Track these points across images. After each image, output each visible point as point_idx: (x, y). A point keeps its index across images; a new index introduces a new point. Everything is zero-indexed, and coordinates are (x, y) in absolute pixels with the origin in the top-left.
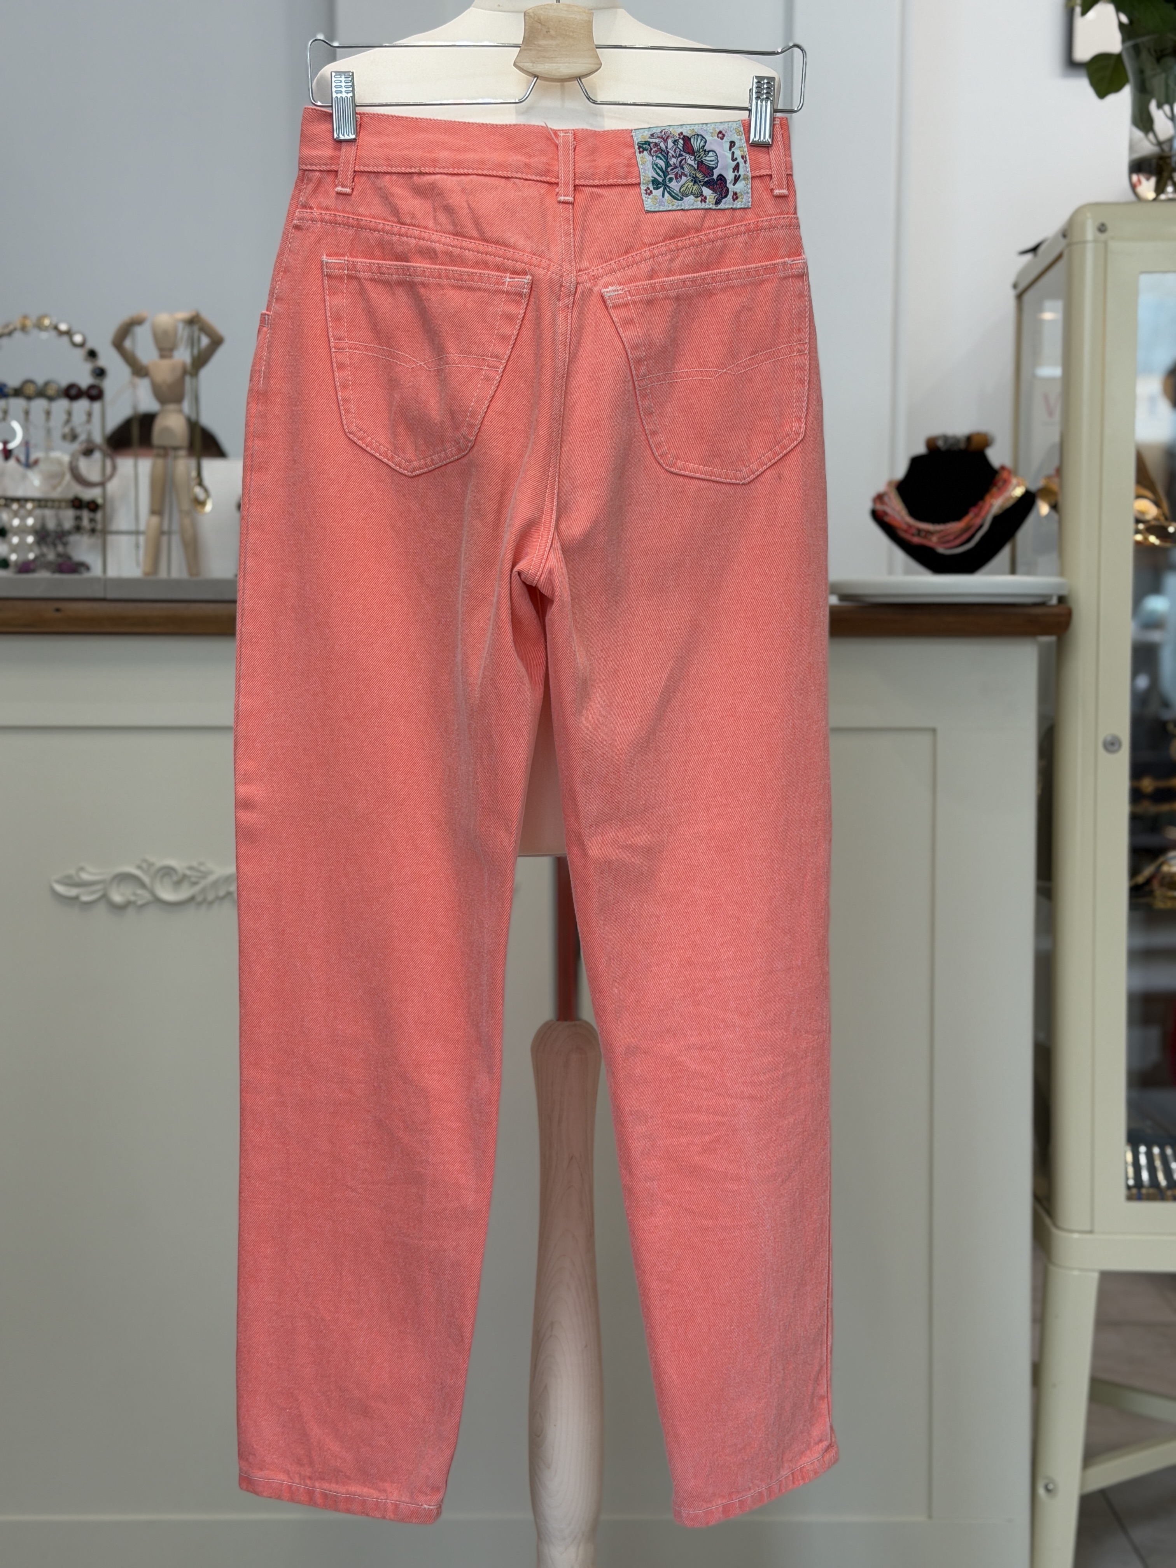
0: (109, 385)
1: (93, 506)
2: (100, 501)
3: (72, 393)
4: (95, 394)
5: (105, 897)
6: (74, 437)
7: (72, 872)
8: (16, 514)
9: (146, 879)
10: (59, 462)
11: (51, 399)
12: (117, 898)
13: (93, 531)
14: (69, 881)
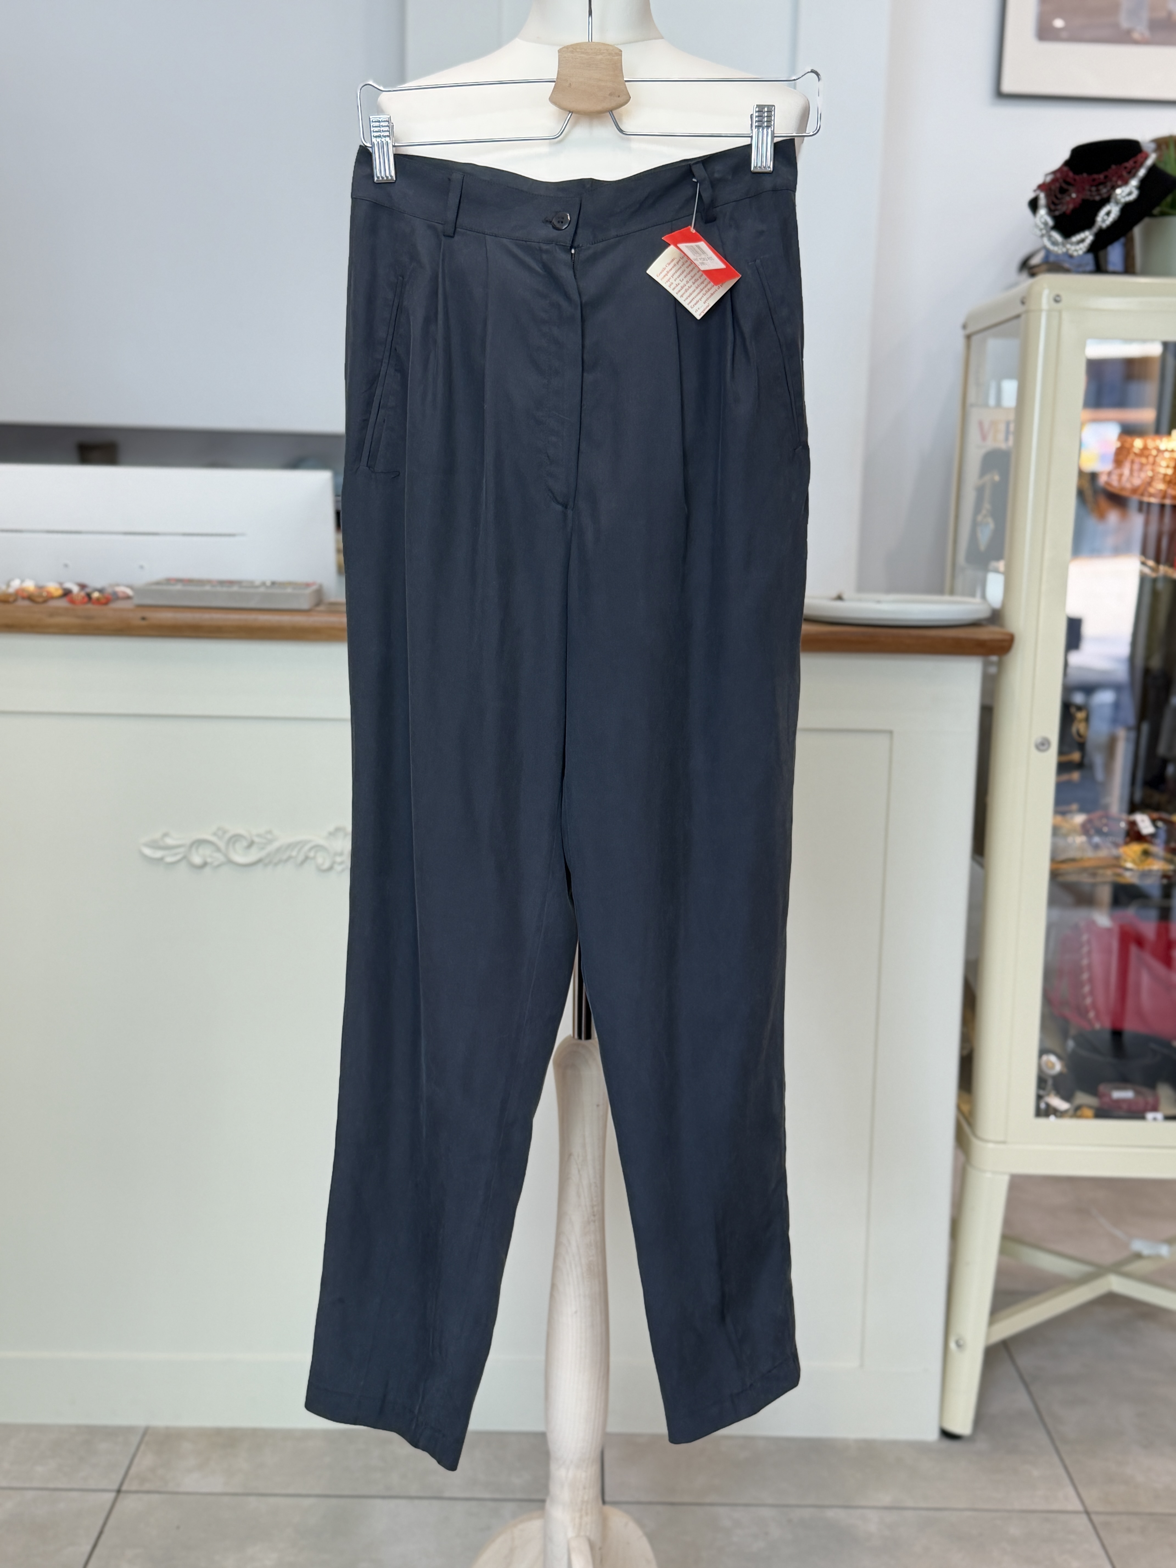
5: (185, 858)
7: (157, 837)
9: (222, 845)
12: (197, 860)
14: (154, 845)
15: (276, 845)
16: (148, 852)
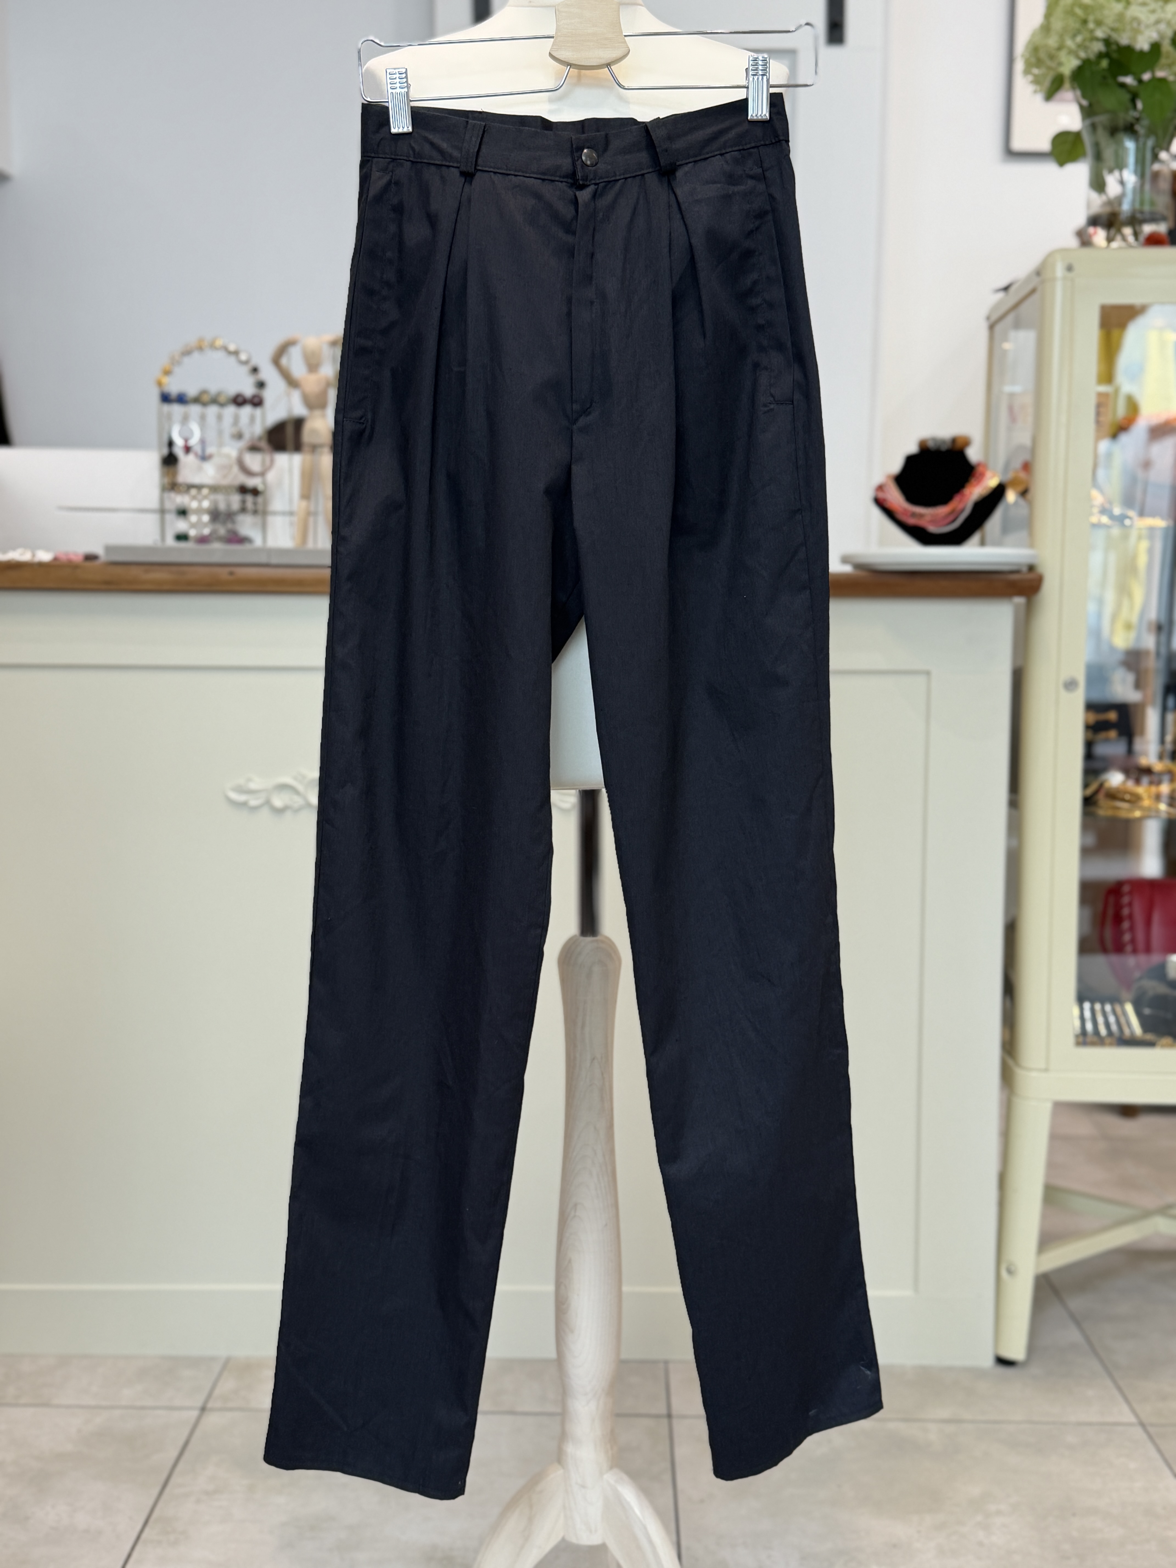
0: (268, 395)
1: (255, 492)
2: (260, 487)
3: (239, 401)
4: (257, 402)
5: (268, 803)
6: (239, 436)
7: (242, 782)
8: (194, 498)
9: (301, 788)
10: (228, 456)
11: (222, 405)
12: (278, 802)
13: (255, 512)
14: (240, 790)
16: (234, 796)
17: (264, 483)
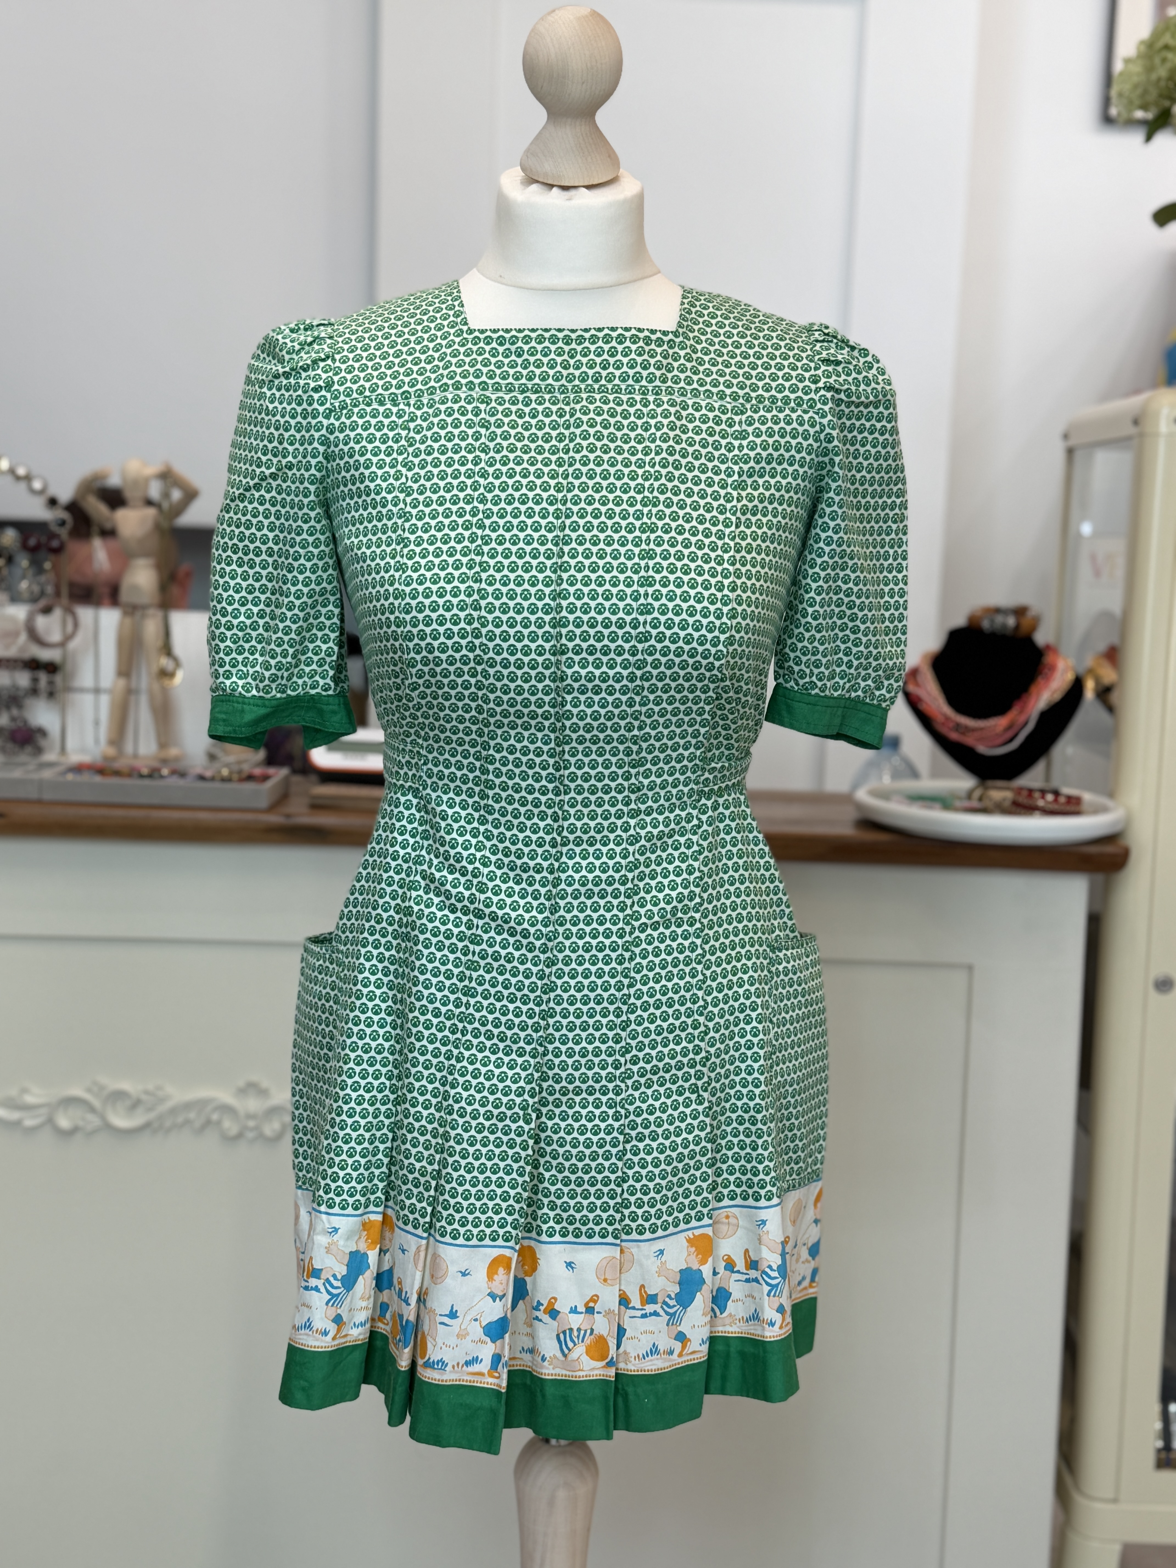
1: (51, 668)
2: (59, 662)
4: (55, 546)
5: (50, 1121)
7: (13, 1092)
9: (96, 1103)
10: (15, 619)
12: (64, 1123)
13: (51, 695)
14: (10, 1104)
15: (169, 1104)
16: (3, 1112)
17: (64, 657)
